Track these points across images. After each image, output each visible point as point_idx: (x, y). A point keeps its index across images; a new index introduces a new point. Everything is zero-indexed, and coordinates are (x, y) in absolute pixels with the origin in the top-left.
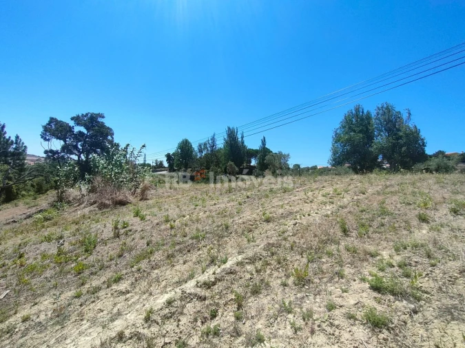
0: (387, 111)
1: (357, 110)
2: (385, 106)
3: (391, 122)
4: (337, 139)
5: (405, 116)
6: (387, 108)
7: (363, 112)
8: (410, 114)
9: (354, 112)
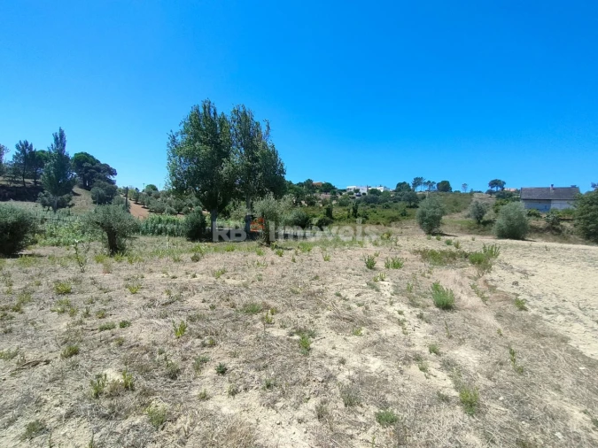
0: (244, 119)
1: (207, 107)
2: (242, 110)
3: (249, 134)
4: (175, 149)
5: (264, 130)
6: (245, 114)
7: (215, 114)
8: (269, 128)
9: (201, 110)
